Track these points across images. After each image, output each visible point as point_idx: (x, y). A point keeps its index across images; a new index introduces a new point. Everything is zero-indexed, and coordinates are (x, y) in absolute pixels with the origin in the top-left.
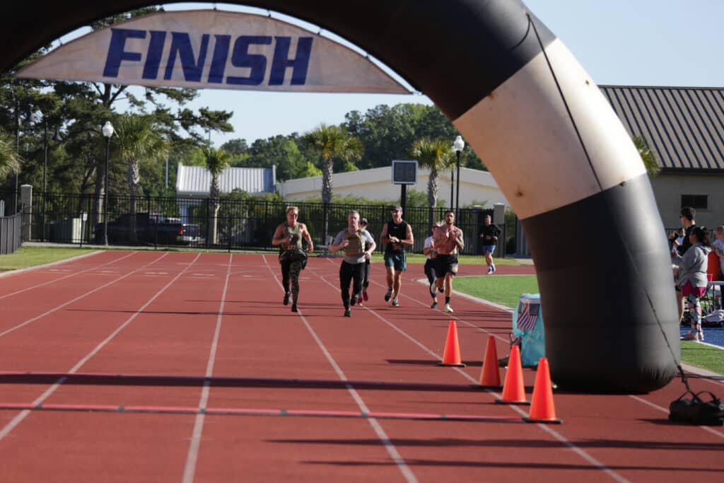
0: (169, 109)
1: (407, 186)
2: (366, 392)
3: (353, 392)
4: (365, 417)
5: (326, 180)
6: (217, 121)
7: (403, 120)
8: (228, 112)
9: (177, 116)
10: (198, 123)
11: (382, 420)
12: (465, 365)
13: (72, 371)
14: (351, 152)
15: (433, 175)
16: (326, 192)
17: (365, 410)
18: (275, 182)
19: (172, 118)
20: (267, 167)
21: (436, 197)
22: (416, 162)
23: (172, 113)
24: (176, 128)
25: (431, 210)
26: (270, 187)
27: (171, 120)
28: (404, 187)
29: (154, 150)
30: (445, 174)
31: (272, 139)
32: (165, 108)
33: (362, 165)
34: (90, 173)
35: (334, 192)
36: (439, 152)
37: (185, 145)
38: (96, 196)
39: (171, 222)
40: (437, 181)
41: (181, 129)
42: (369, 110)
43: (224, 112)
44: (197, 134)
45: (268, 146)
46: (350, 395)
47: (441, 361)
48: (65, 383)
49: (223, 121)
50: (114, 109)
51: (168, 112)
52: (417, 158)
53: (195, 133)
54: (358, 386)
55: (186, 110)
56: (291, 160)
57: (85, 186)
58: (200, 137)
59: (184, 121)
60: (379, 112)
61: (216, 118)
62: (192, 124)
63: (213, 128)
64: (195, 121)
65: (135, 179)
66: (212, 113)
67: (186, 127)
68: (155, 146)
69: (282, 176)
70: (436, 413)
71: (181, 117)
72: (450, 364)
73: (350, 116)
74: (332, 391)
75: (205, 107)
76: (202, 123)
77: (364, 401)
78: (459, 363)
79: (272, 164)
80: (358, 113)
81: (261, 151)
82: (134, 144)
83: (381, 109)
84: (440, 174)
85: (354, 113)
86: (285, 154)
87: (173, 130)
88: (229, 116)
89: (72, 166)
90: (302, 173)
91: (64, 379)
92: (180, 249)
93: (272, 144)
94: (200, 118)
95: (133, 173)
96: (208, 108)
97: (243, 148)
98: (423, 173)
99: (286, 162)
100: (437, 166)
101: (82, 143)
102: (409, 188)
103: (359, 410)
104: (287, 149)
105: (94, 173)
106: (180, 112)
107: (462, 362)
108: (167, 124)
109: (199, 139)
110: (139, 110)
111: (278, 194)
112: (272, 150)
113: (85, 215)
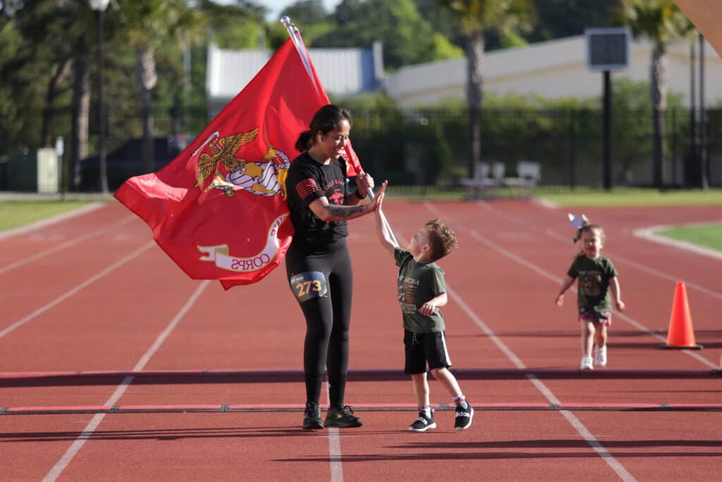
1: (613, 73)
2: (556, 382)
3: (537, 383)
4: (555, 409)
5: (472, 68)
11: (579, 412)
12: (702, 347)
13: (138, 368)
14: (513, 20)
15: (659, 51)
16: (474, 89)
17: (555, 401)
18: (380, 72)
20: (365, 46)
21: (664, 90)
22: (628, 31)
25: (656, 114)
26: (371, 82)
28: (607, 76)
29: (180, 29)
30: (679, 49)
33: (534, 38)
34: (60, 71)
35: (486, 88)
36: (666, 12)
38: (75, 110)
40: (665, 61)
46: (533, 385)
47: (665, 344)
48: (133, 383)
52: (629, 24)
54: (544, 375)
56: (406, 31)
57: (53, 92)
65: (149, 81)
68: (180, 23)
69: (393, 62)
70: (655, 403)
72: (679, 346)
74: (507, 382)
77: (553, 391)
78: (692, 344)
79: (373, 40)
81: (352, 17)
82: (145, 19)
84: (670, 49)
86: (394, 21)
89: (31, 58)
90: (426, 55)
91: (132, 378)
95: (144, 71)
97: (318, 13)
98: (639, 51)
99: (400, 37)
100: (665, 38)
101: (47, 19)
102: (617, 75)
103: (548, 402)
105: (67, 70)
107: (697, 343)
111: (385, 93)
112: (372, 15)
113: (60, 145)
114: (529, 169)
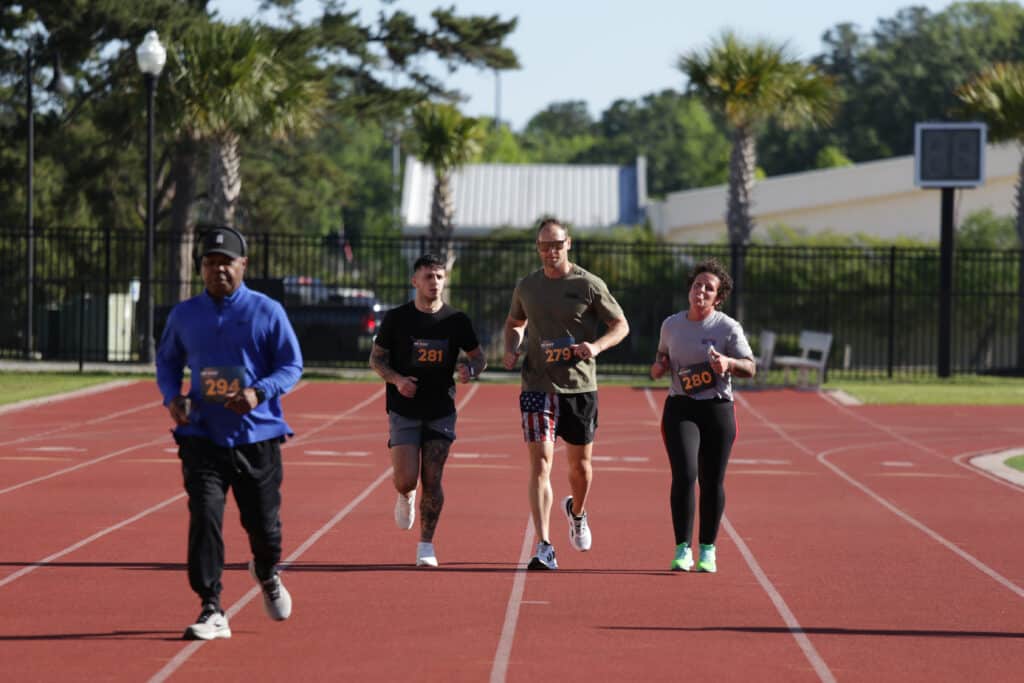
0: (355, 14)
1: (957, 193)
5: (737, 181)
6: (477, 42)
7: (961, 42)
8: (505, 19)
9: (375, 30)
10: (430, 48)
16: (739, 213)
18: (643, 199)
19: (362, 37)
20: (626, 162)
22: (983, 127)
23: (364, 25)
24: (374, 60)
26: (631, 212)
27: (360, 41)
28: (948, 198)
29: (279, 109)
31: (649, 99)
32: (346, 11)
37: (396, 104)
39: (347, 303)
41: (387, 63)
42: (882, 22)
43: (495, 18)
44: (427, 77)
45: (643, 117)
49: (493, 41)
50: (215, 13)
51: (354, 22)
52: (988, 116)
53: (422, 73)
55: (398, 14)
56: (694, 147)
58: (434, 84)
59: (395, 44)
60: (907, 25)
61: (476, 33)
62: (416, 51)
63: (469, 60)
64: (421, 42)
65: (230, 187)
66: (464, 21)
67: (398, 58)
68: (281, 99)
69: (666, 183)
71: (385, 34)
73: (835, 36)
75: (446, 7)
76: (443, 49)
80: (855, 30)
81: (624, 128)
82: (225, 92)
83: (911, 17)
85: (845, 29)
86: (680, 133)
87: (367, 68)
88: (507, 28)
92: (348, 374)
93: (652, 112)
94: (434, 34)
95: (224, 171)
96: (453, 8)
97: (582, 122)
102: (963, 202)
104: (683, 120)
106: (382, 20)
108: (351, 51)
109: (436, 90)
110: (281, 17)
111: (648, 228)
112: (653, 126)
113: (136, 286)
114: (817, 341)
